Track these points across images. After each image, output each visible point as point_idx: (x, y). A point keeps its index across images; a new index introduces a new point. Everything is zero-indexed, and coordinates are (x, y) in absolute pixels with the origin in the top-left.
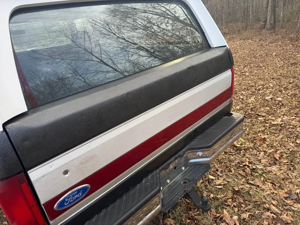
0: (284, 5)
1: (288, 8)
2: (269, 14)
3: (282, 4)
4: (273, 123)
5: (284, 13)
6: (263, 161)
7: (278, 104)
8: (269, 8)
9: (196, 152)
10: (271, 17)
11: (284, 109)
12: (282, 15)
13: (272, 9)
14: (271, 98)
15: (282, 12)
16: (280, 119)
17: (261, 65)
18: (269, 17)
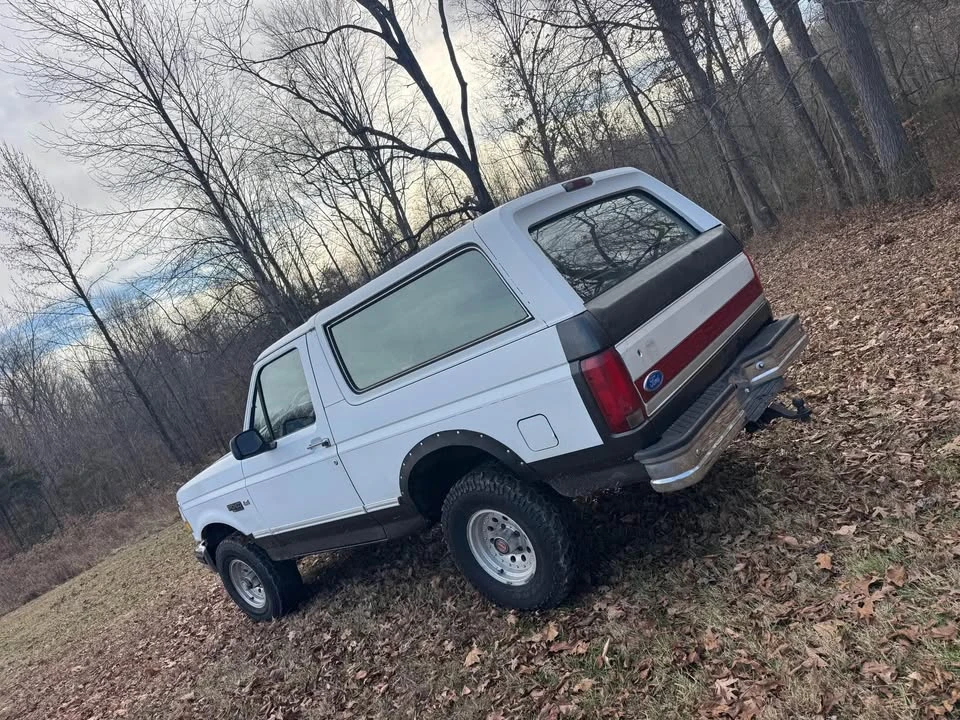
0: (771, 168)
1: (783, 172)
2: (746, 200)
3: (766, 168)
4: (861, 349)
5: (782, 186)
6: (871, 391)
7: (858, 325)
8: (740, 189)
9: (751, 364)
10: (754, 205)
11: (874, 329)
12: (778, 192)
13: (747, 188)
14: (840, 323)
15: (776, 187)
16: (874, 341)
17: (788, 291)
18: (750, 209)
